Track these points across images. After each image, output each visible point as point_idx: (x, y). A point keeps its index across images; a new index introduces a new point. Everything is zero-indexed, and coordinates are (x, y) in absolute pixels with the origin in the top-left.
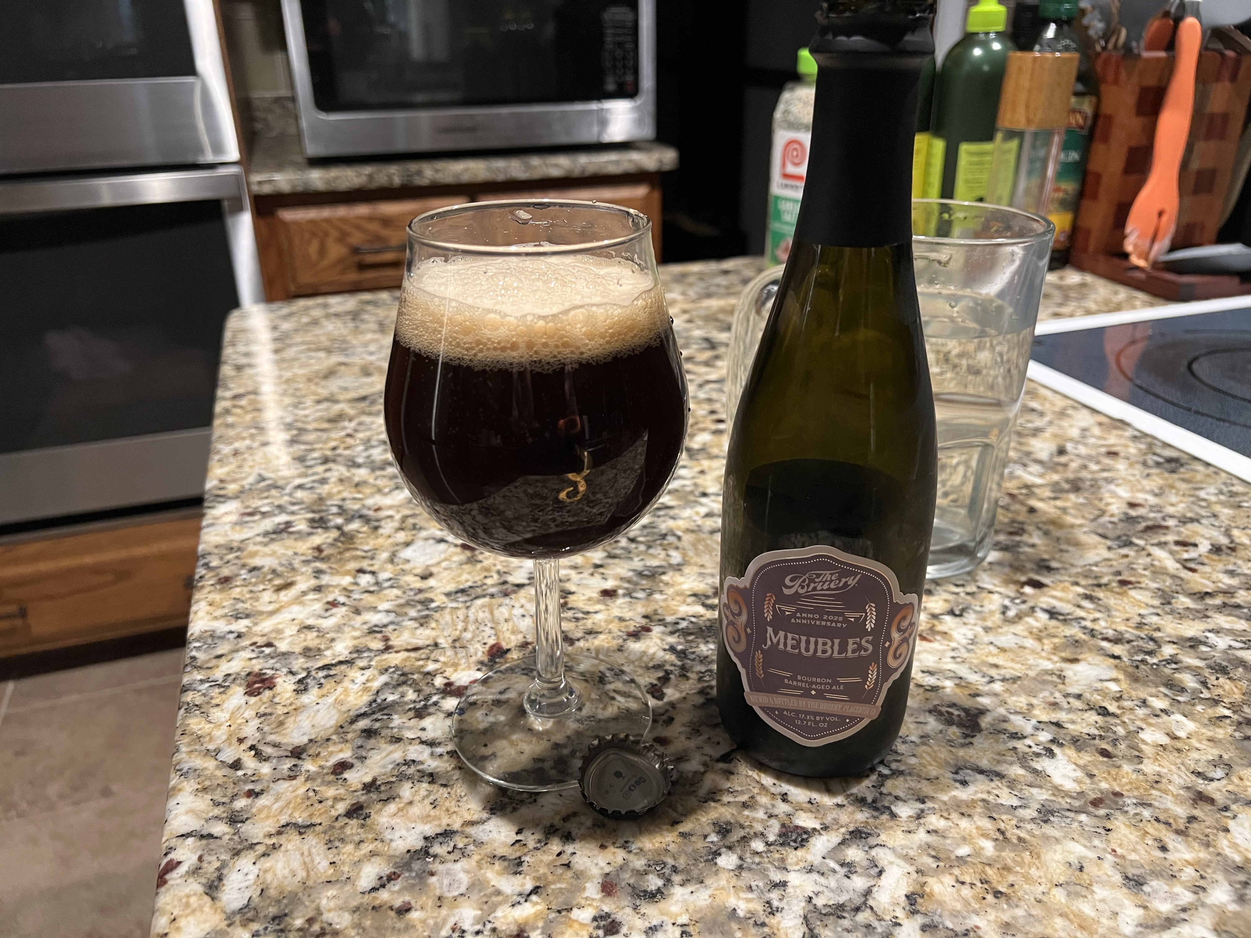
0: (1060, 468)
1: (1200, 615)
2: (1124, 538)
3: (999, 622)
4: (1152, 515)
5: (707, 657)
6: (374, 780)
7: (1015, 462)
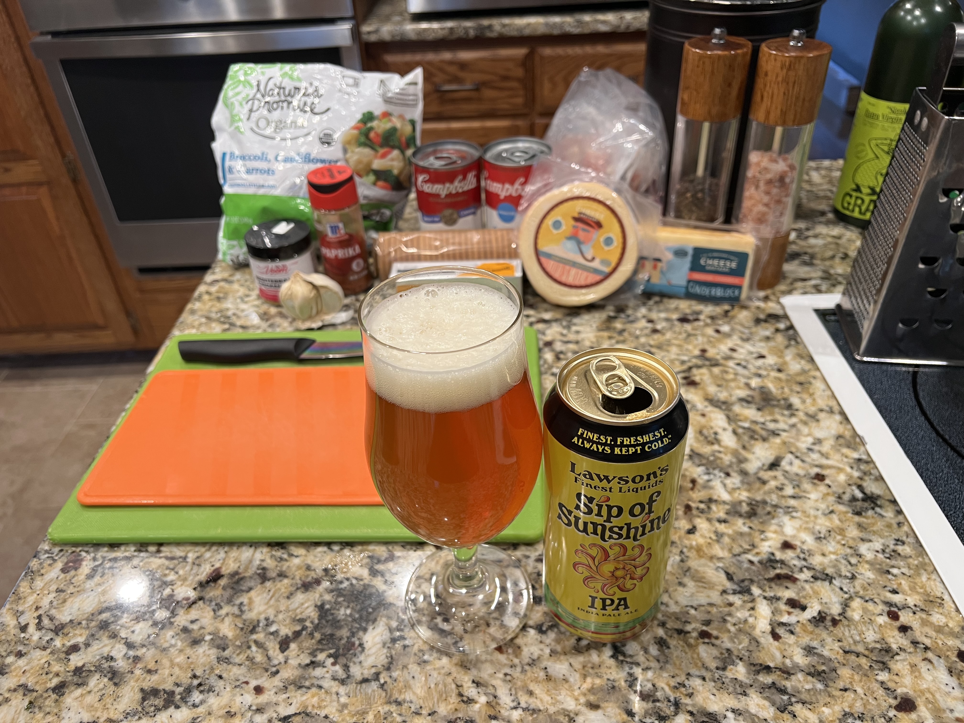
0: (757, 485)
1: (739, 690)
2: (746, 583)
3: (568, 649)
4: (796, 562)
5: (339, 621)
6: (84, 666)
7: (721, 471)
